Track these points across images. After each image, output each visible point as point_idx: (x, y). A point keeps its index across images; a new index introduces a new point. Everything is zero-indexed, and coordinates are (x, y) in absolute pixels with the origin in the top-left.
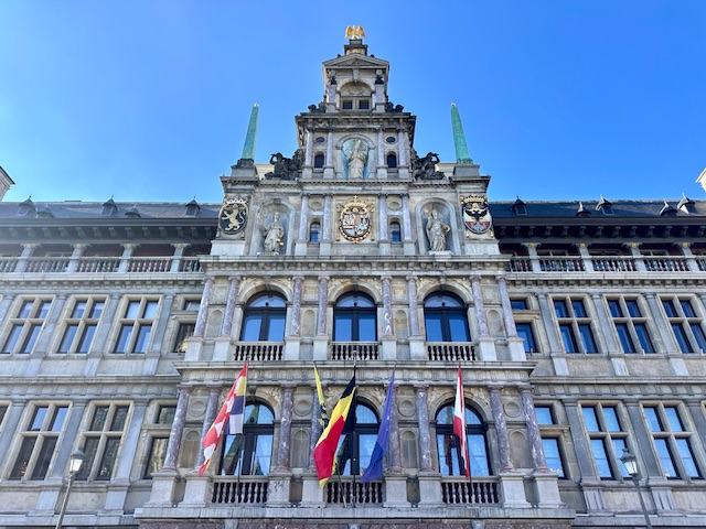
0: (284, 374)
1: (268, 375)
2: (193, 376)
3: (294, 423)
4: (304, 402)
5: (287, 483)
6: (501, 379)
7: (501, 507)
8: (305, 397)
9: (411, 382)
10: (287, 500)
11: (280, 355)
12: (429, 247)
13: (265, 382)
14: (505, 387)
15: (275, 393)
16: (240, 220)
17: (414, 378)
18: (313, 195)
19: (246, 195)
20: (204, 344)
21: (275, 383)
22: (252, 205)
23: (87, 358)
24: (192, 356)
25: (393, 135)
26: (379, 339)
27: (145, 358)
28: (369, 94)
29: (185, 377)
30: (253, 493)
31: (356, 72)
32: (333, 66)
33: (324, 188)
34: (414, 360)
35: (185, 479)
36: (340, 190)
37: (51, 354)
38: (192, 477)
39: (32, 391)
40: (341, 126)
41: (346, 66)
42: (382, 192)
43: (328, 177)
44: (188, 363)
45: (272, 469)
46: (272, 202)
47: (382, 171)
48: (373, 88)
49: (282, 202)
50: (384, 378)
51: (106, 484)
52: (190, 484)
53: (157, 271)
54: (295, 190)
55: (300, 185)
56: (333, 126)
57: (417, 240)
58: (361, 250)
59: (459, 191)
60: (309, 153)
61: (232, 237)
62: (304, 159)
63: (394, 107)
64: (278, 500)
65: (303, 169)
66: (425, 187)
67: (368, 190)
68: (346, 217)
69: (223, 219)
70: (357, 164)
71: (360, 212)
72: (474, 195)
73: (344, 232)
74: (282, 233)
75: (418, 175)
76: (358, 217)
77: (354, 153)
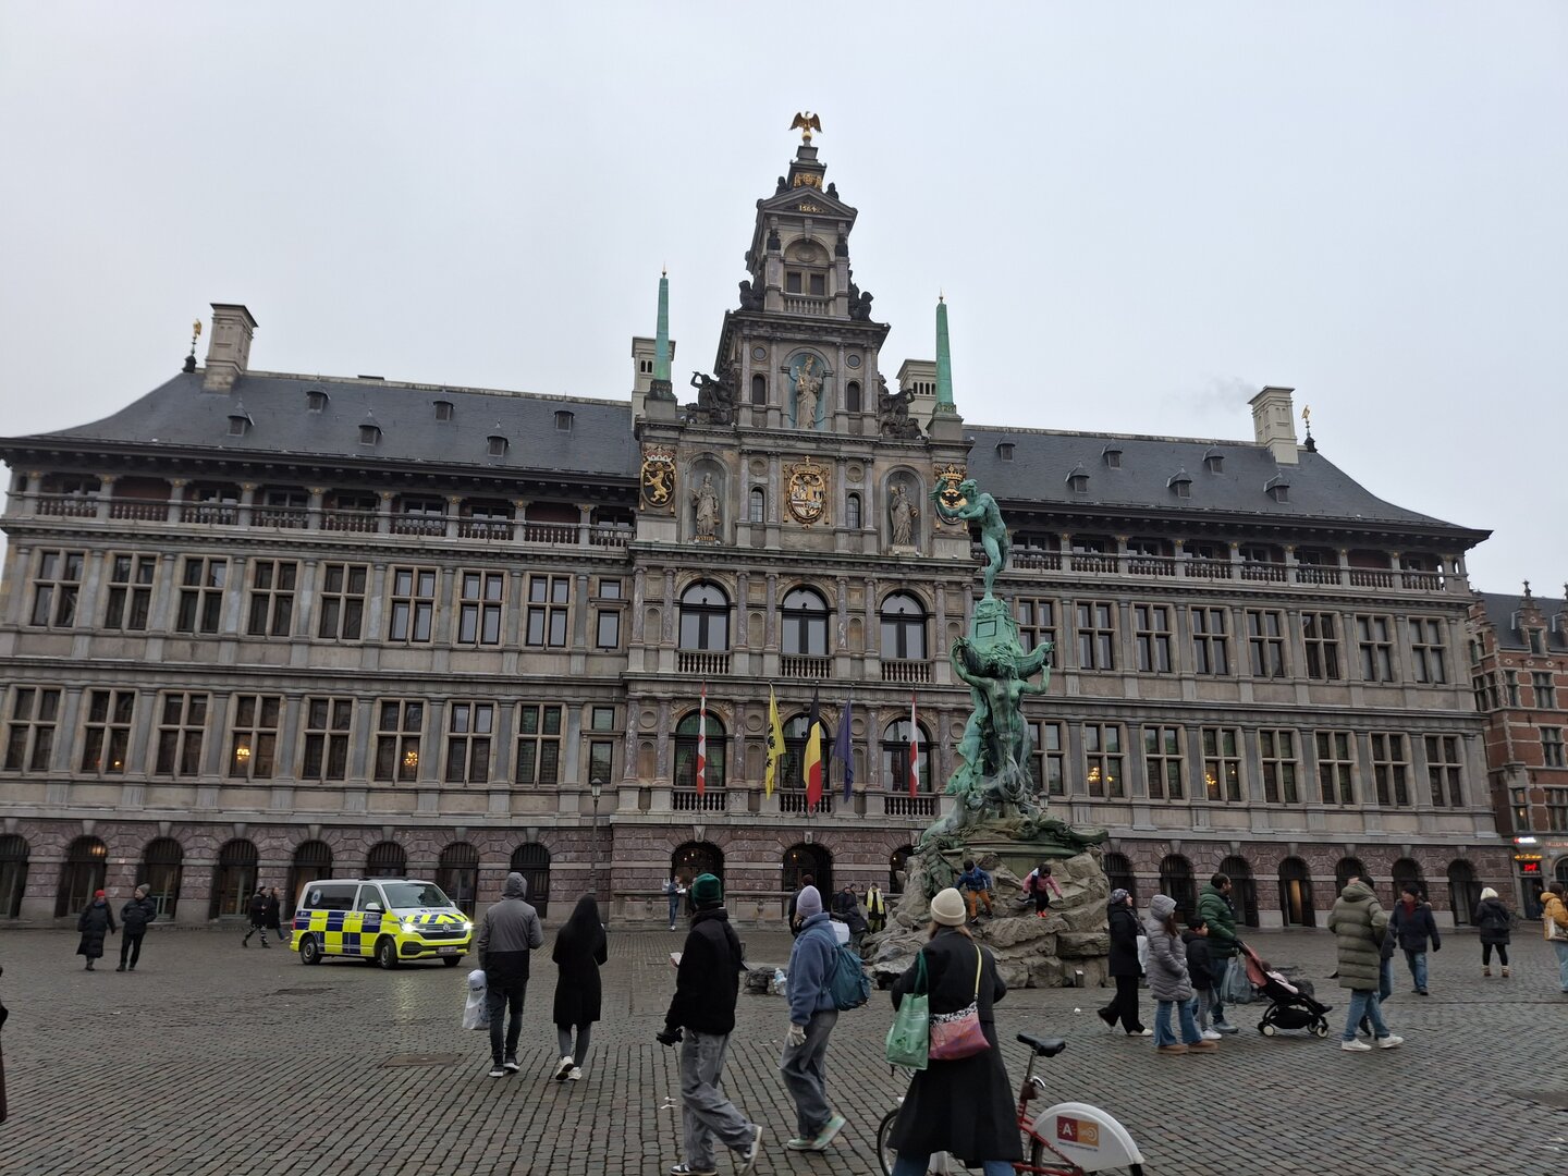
0: (735, 690)
1: (719, 689)
2: (640, 687)
3: (748, 738)
4: (755, 717)
5: (746, 796)
6: (952, 702)
7: (937, 820)
8: (755, 712)
9: (863, 702)
10: (746, 809)
11: (727, 665)
12: (892, 540)
13: (715, 696)
14: (955, 710)
15: (726, 707)
16: (667, 487)
17: (868, 699)
18: (755, 452)
19: (669, 447)
20: (645, 650)
21: (727, 697)
22: (679, 463)
23: (501, 652)
24: (636, 666)
25: (858, 352)
26: (832, 652)
27: (569, 654)
28: (825, 264)
29: (632, 687)
30: (711, 801)
31: (808, 223)
32: (776, 207)
33: (769, 442)
34: (867, 679)
35: (649, 789)
36: (788, 447)
37: (456, 645)
38: (656, 788)
39: (446, 688)
40: (789, 336)
41: (795, 208)
42: (842, 454)
43: (773, 424)
44: (636, 674)
45: (728, 780)
46: (702, 457)
47: (843, 421)
48: (833, 257)
49: (715, 458)
50: (838, 697)
51: (554, 787)
52: (655, 795)
53: (562, 541)
54: (731, 441)
55: (738, 435)
56: (778, 334)
57: (879, 529)
58: (813, 537)
59: (934, 459)
60: (746, 379)
61: (660, 511)
62: (739, 387)
63: (860, 297)
64: (740, 810)
65: (740, 407)
66: (894, 447)
67: (824, 449)
68: (796, 487)
69: (647, 484)
70: (809, 401)
71: (814, 483)
72: (951, 469)
73: (792, 510)
74: (717, 504)
75: (885, 424)
76: (810, 489)
77: (805, 381)
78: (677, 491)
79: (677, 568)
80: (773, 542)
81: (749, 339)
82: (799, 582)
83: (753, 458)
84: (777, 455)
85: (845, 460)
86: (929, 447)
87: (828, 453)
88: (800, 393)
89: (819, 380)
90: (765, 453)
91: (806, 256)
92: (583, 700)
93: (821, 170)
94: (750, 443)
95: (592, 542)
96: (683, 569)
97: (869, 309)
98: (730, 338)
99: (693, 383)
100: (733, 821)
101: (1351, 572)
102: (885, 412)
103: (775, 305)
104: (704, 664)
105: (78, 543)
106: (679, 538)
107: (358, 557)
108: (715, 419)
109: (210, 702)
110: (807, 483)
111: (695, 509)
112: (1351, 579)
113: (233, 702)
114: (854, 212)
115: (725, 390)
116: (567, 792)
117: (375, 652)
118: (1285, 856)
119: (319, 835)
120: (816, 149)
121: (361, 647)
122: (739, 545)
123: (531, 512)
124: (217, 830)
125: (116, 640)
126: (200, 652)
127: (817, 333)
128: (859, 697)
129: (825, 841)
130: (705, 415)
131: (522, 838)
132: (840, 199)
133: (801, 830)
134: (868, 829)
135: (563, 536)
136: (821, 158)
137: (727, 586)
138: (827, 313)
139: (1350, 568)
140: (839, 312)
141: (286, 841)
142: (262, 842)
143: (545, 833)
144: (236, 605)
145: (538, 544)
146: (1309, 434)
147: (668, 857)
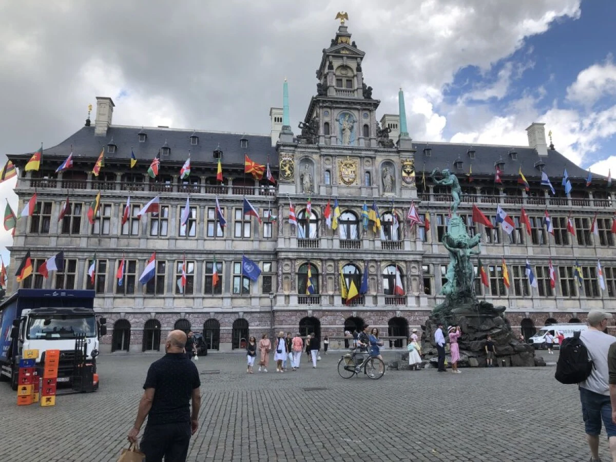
0: (322, 254)
1: (315, 254)
2: (283, 254)
3: (328, 274)
4: (330, 266)
5: (328, 298)
6: (411, 258)
7: (407, 306)
8: (331, 264)
9: (374, 259)
10: (328, 303)
11: (318, 244)
12: (384, 191)
13: (314, 257)
14: (413, 261)
15: (318, 261)
16: (291, 171)
17: (376, 257)
18: (326, 155)
19: (291, 154)
20: (285, 238)
21: (318, 257)
22: (295, 161)
23: (225, 240)
24: (281, 245)
25: (368, 112)
26: (361, 238)
27: (252, 241)
28: (352, 75)
29: (280, 254)
30: (314, 300)
31: (345, 58)
32: (331, 52)
33: (332, 151)
34: (376, 249)
35: (289, 296)
36: (340, 152)
37: (206, 238)
38: (292, 295)
39: (204, 256)
40: (339, 106)
41: (339, 52)
42: (362, 155)
43: (333, 144)
44: (281, 249)
45: (320, 291)
46: (304, 158)
47: (362, 141)
48: (355, 73)
49: (310, 158)
50: (364, 256)
51: (249, 296)
52: (291, 298)
53: (248, 194)
54: (316, 151)
55: (319, 148)
56: (334, 105)
57: (379, 186)
58: (351, 190)
59: (401, 156)
60: (321, 125)
61: (288, 181)
62: (318, 128)
63: (367, 88)
64: (325, 303)
65: (320, 136)
66: (383, 152)
67: (355, 153)
68: (344, 169)
69: (283, 169)
70: (348, 132)
71: (351, 167)
72: (408, 160)
73: (342, 179)
74: (311, 177)
75: (380, 142)
76: (350, 170)
77: (346, 125)
78: (295, 173)
79: (296, 204)
80: (335, 193)
81: (321, 107)
82: (346, 209)
83: (325, 158)
84: (336, 156)
85: (364, 157)
86: (399, 152)
87: (357, 155)
88: (344, 130)
89: (352, 124)
90: (331, 156)
91: (344, 72)
92: (259, 260)
93: (349, 36)
94: (324, 151)
95: (260, 194)
96: (299, 205)
97: (371, 94)
98: (314, 107)
99: (299, 126)
100: (324, 308)
101: (572, 200)
102: (379, 137)
103: (332, 93)
104: (308, 244)
105: (49, 199)
106: (296, 192)
107: (165, 202)
108: (309, 142)
109: (108, 263)
110: (348, 167)
111: (302, 179)
112: (572, 202)
113: (117, 263)
114: (363, 54)
115: (314, 129)
116: (254, 297)
117: (174, 241)
118: (548, 318)
119: (155, 316)
120: (347, 27)
121: (168, 239)
122: (321, 194)
123: (234, 182)
124: (114, 315)
125: (67, 238)
126: (102, 243)
127: (350, 105)
128: (373, 256)
129: (361, 316)
130: (305, 140)
131: (237, 317)
132: (358, 48)
133: (351, 311)
134: (379, 311)
135: (248, 192)
136: (349, 31)
137: (317, 211)
138: (354, 96)
139: (571, 198)
140: (359, 96)
141: (141, 319)
142: (131, 319)
143: (246, 314)
144: (117, 223)
145: (238, 195)
146: (551, 142)
147: (298, 323)
